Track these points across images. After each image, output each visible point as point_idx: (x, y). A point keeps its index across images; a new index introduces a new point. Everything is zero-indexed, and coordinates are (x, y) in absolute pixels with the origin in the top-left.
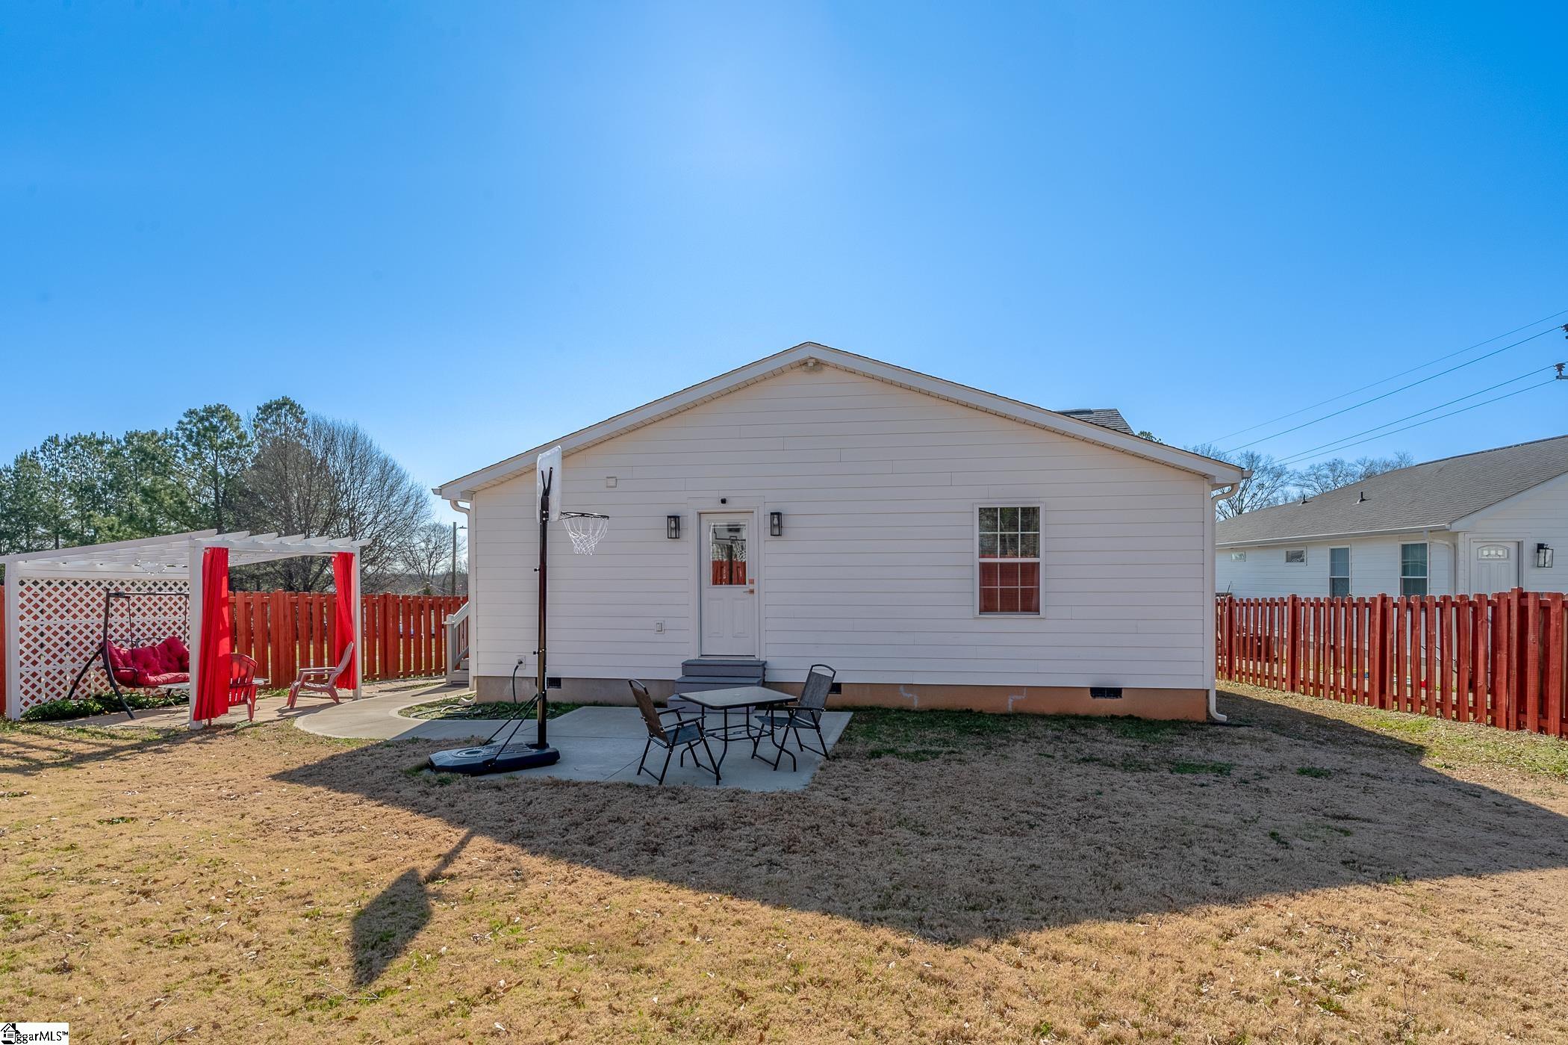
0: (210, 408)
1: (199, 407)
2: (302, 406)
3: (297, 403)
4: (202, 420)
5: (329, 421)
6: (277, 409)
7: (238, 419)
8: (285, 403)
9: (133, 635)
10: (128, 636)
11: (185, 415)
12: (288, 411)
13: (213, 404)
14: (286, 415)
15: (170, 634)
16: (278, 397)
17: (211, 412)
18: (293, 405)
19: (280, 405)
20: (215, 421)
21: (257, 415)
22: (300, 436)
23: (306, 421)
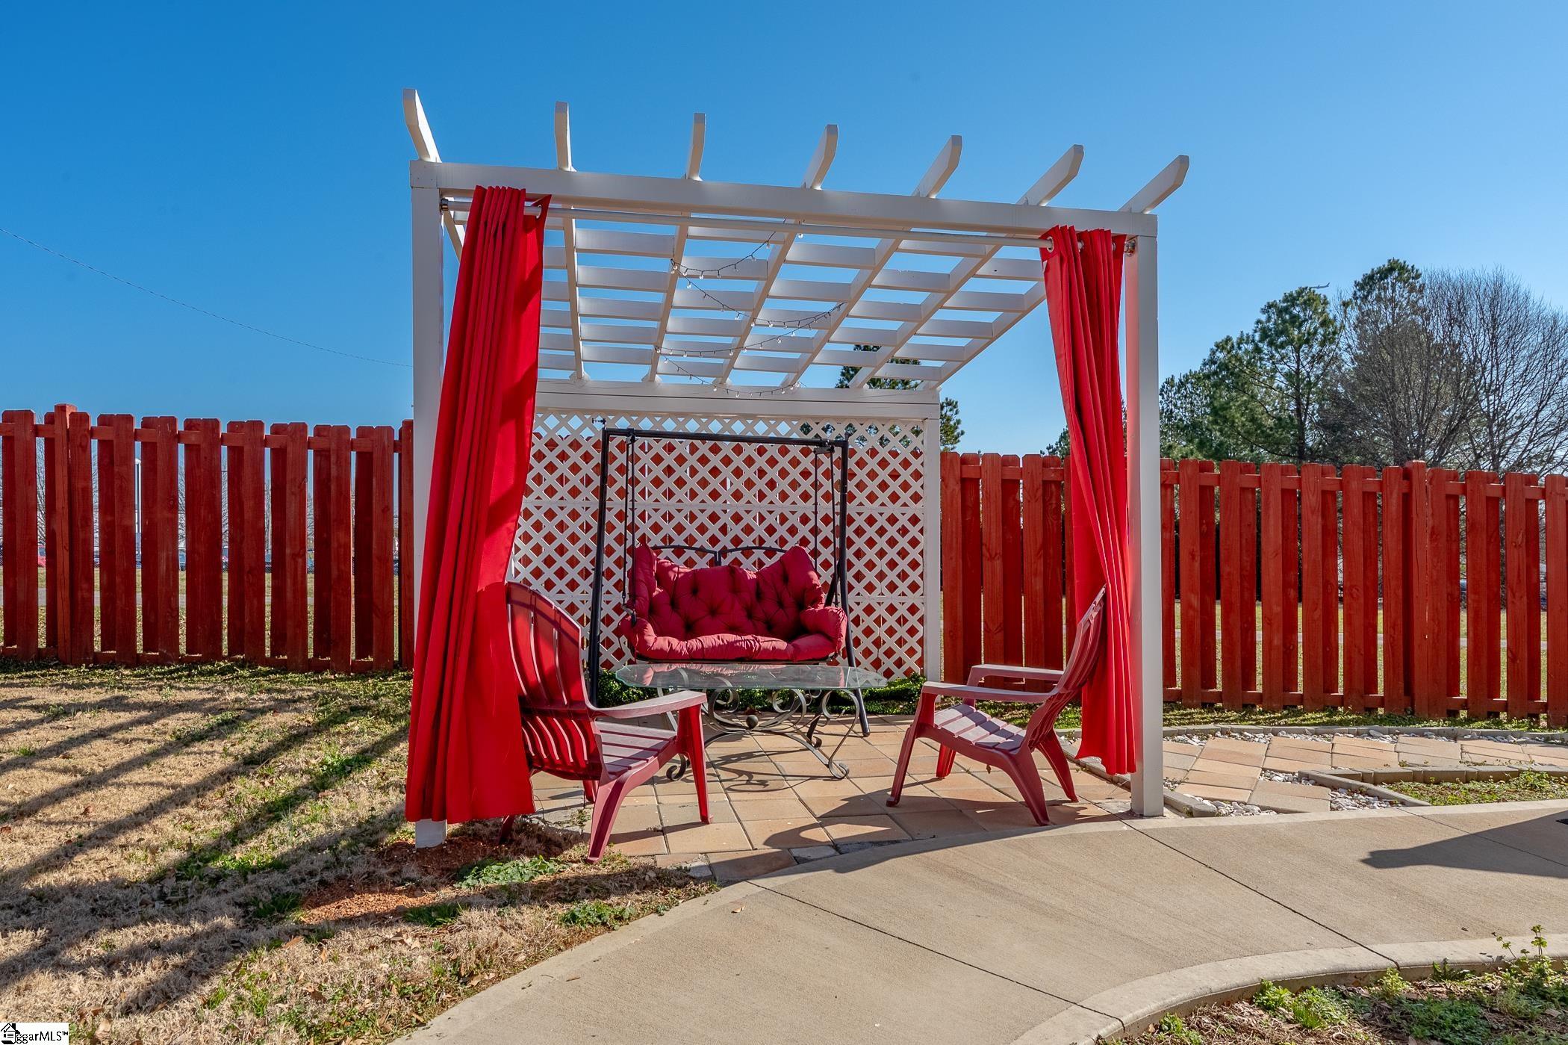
0: (1291, 295)
1: (1278, 297)
2: (1416, 267)
3: (1409, 264)
4: (1281, 312)
5: (1454, 275)
6: (1381, 279)
7: (1326, 303)
8: (1395, 269)
9: (714, 540)
10: (702, 541)
11: (1263, 311)
12: (1396, 278)
13: (1293, 289)
14: (1393, 286)
15: (793, 542)
16: (1383, 263)
17: (1291, 299)
18: (1403, 268)
19: (1385, 273)
20: (1296, 311)
21: (1355, 294)
22: (1415, 313)
23: (1422, 287)
